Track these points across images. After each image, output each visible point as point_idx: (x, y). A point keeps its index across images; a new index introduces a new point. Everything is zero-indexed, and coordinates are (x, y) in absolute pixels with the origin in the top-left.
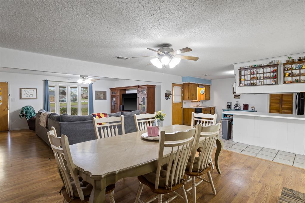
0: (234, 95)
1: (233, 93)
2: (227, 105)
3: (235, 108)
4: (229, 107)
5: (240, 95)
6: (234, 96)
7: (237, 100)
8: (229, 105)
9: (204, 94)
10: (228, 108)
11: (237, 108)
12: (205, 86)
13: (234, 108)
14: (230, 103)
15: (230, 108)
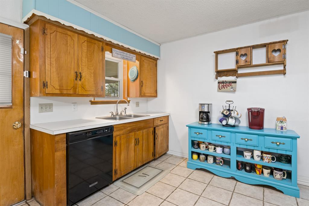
0: (217, 81)
1: (214, 74)
2: (200, 112)
3: (224, 123)
4: (205, 116)
5: (235, 82)
6: (217, 84)
7: (226, 96)
8: (206, 110)
9: (138, 81)
10: (201, 119)
11: (231, 122)
12: (140, 56)
13: (221, 121)
14: (206, 106)
15: (208, 120)
